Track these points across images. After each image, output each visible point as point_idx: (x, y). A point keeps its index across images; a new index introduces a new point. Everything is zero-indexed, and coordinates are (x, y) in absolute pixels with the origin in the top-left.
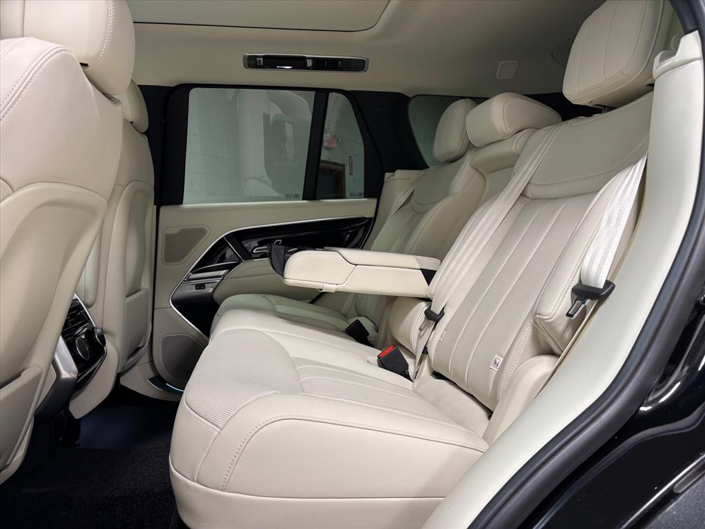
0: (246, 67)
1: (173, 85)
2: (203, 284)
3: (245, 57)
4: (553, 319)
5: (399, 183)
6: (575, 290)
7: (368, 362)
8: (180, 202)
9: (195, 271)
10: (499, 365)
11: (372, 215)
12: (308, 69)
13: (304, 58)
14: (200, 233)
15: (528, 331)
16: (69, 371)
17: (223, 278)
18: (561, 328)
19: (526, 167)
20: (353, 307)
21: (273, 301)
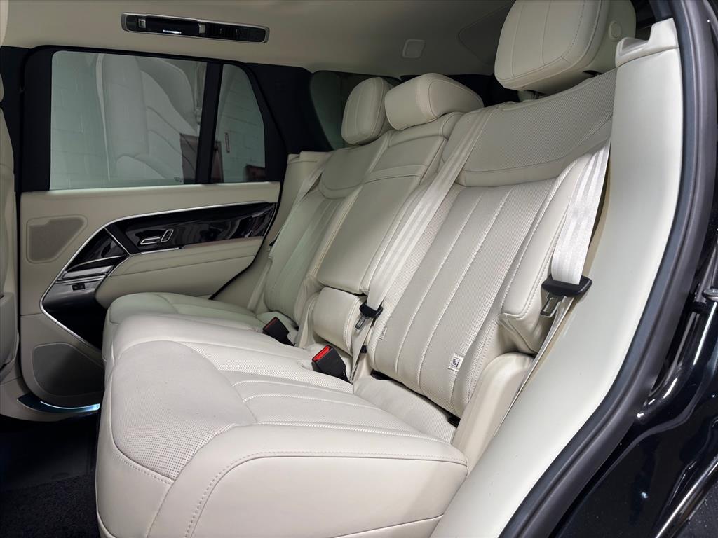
0: (125, 30)
1: (30, 45)
2: (82, 284)
3: (123, 16)
4: (524, 317)
5: (305, 166)
6: (545, 286)
7: (302, 366)
8: (48, 189)
9: (70, 269)
10: (459, 365)
11: (275, 200)
12: (200, 35)
13: (195, 24)
14: (74, 225)
15: (493, 330)
17: (107, 276)
18: (531, 326)
20: (262, 303)
21: (169, 299)
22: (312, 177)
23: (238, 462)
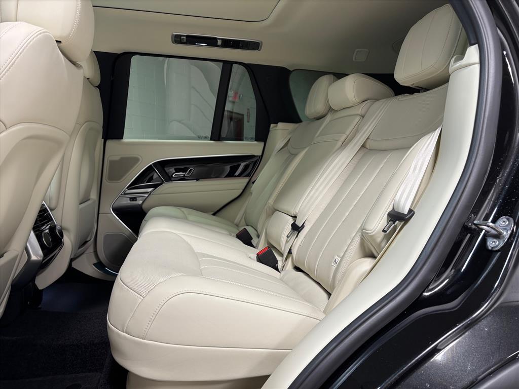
0: (172, 41)
1: (119, 52)
2: (135, 198)
3: (173, 35)
4: (374, 233)
5: (280, 132)
6: (389, 214)
7: (250, 258)
8: (122, 138)
9: (130, 188)
10: (338, 263)
11: (260, 154)
12: (218, 46)
13: (216, 39)
14: (135, 161)
15: (357, 241)
16: (37, 254)
17: (150, 194)
18: (379, 240)
19: (366, 127)
20: (243, 219)
21: (185, 212)
22: (284, 140)
23: (176, 294)
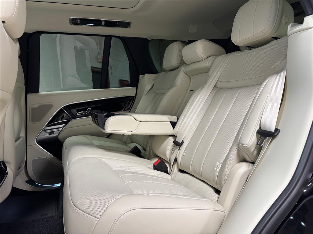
0: (71, 24)
1: (31, 32)
2: (53, 132)
3: (70, 19)
4: (249, 146)
5: (147, 80)
6: (258, 132)
7: (149, 168)
8: (38, 92)
9: (47, 126)
10: (220, 167)
11: (134, 95)
12: (102, 26)
13: (100, 21)
14: (50, 107)
15: (234, 152)
17: (63, 129)
18: (252, 150)
19: (215, 74)
21: (90, 138)
22: (150, 84)
